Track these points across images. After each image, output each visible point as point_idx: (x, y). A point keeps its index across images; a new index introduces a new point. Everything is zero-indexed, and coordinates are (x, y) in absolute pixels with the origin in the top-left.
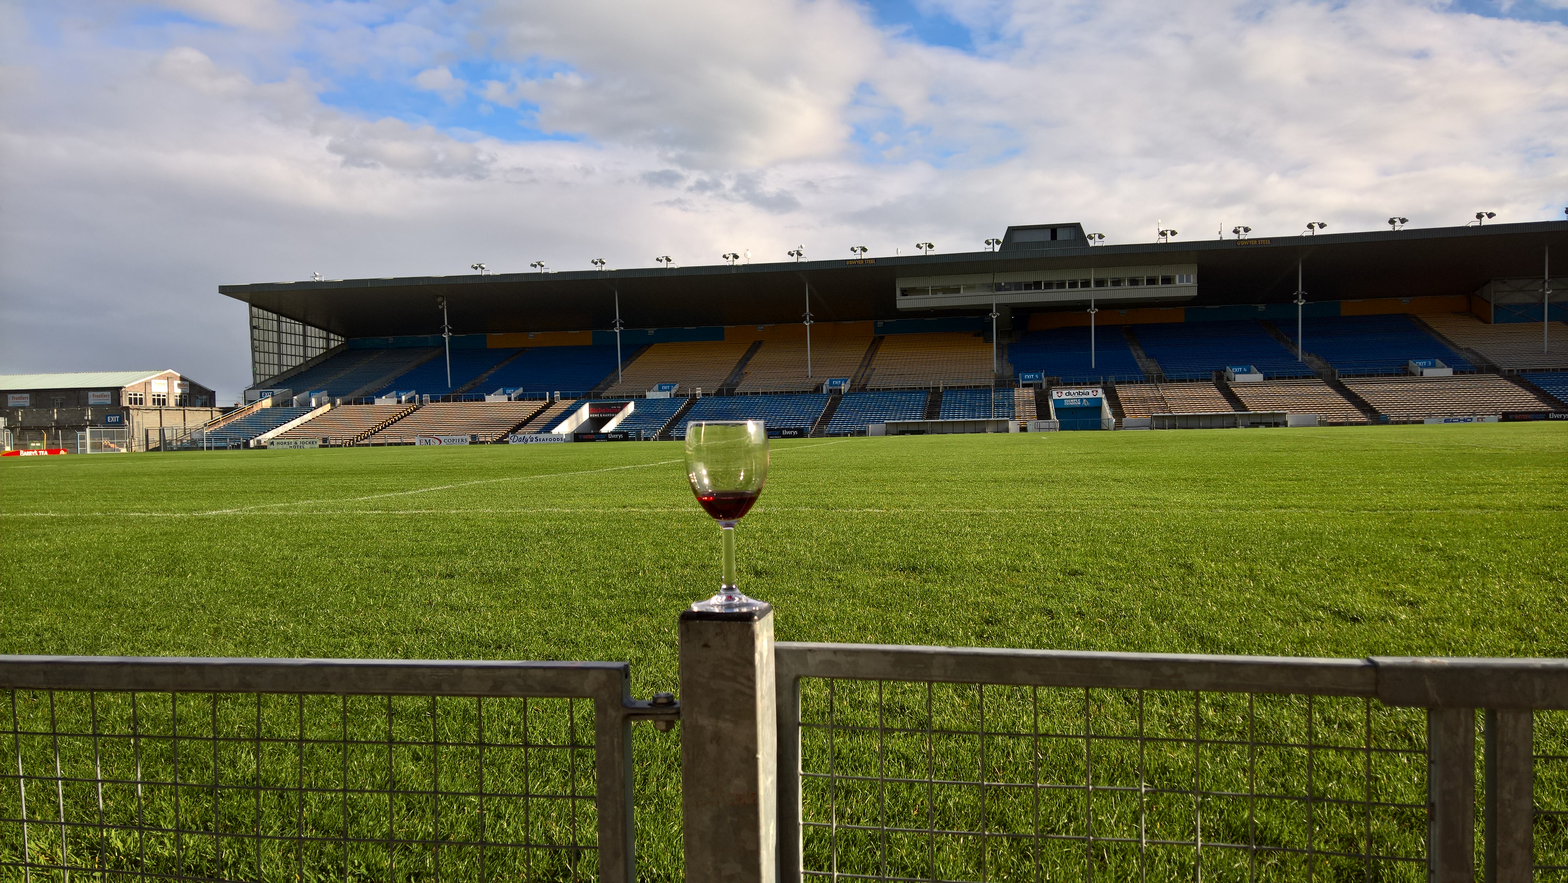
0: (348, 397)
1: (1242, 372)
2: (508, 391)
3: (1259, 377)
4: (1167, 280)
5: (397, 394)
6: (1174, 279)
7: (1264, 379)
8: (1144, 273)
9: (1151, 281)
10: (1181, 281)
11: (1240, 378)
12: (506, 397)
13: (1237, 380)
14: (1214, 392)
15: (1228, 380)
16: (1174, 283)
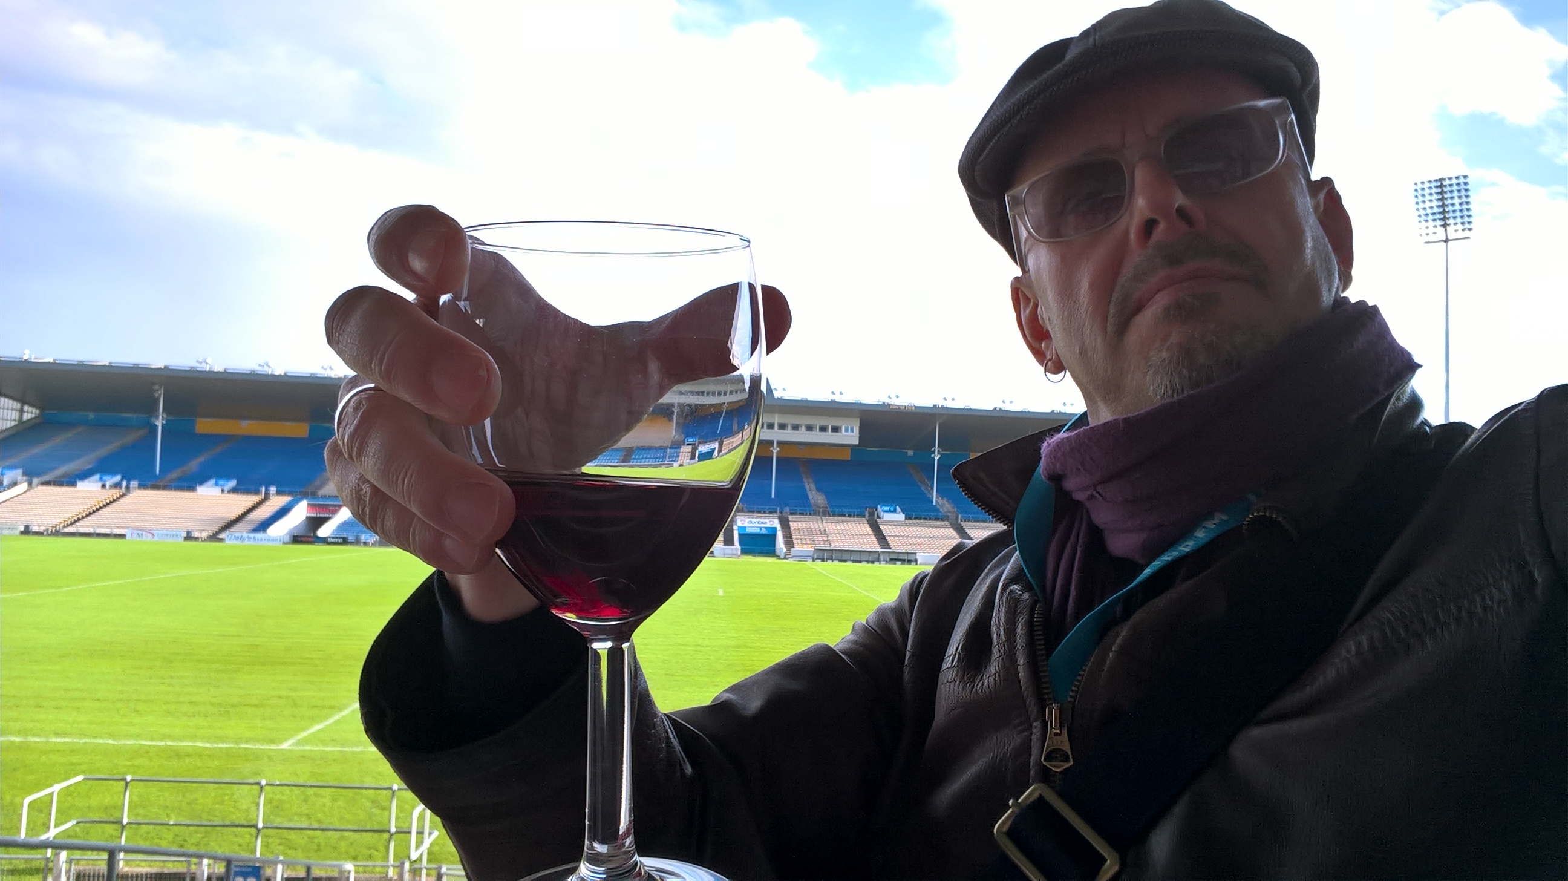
0: (46, 478)
1: (890, 511)
2: (221, 482)
3: (901, 517)
4: (836, 429)
5: (101, 479)
6: (841, 427)
7: (906, 519)
8: (819, 421)
9: (823, 429)
10: (847, 430)
11: (888, 517)
12: (219, 489)
13: (885, 518)
14: (866, 528)
15: (878, 517)
16: (841, 432)
